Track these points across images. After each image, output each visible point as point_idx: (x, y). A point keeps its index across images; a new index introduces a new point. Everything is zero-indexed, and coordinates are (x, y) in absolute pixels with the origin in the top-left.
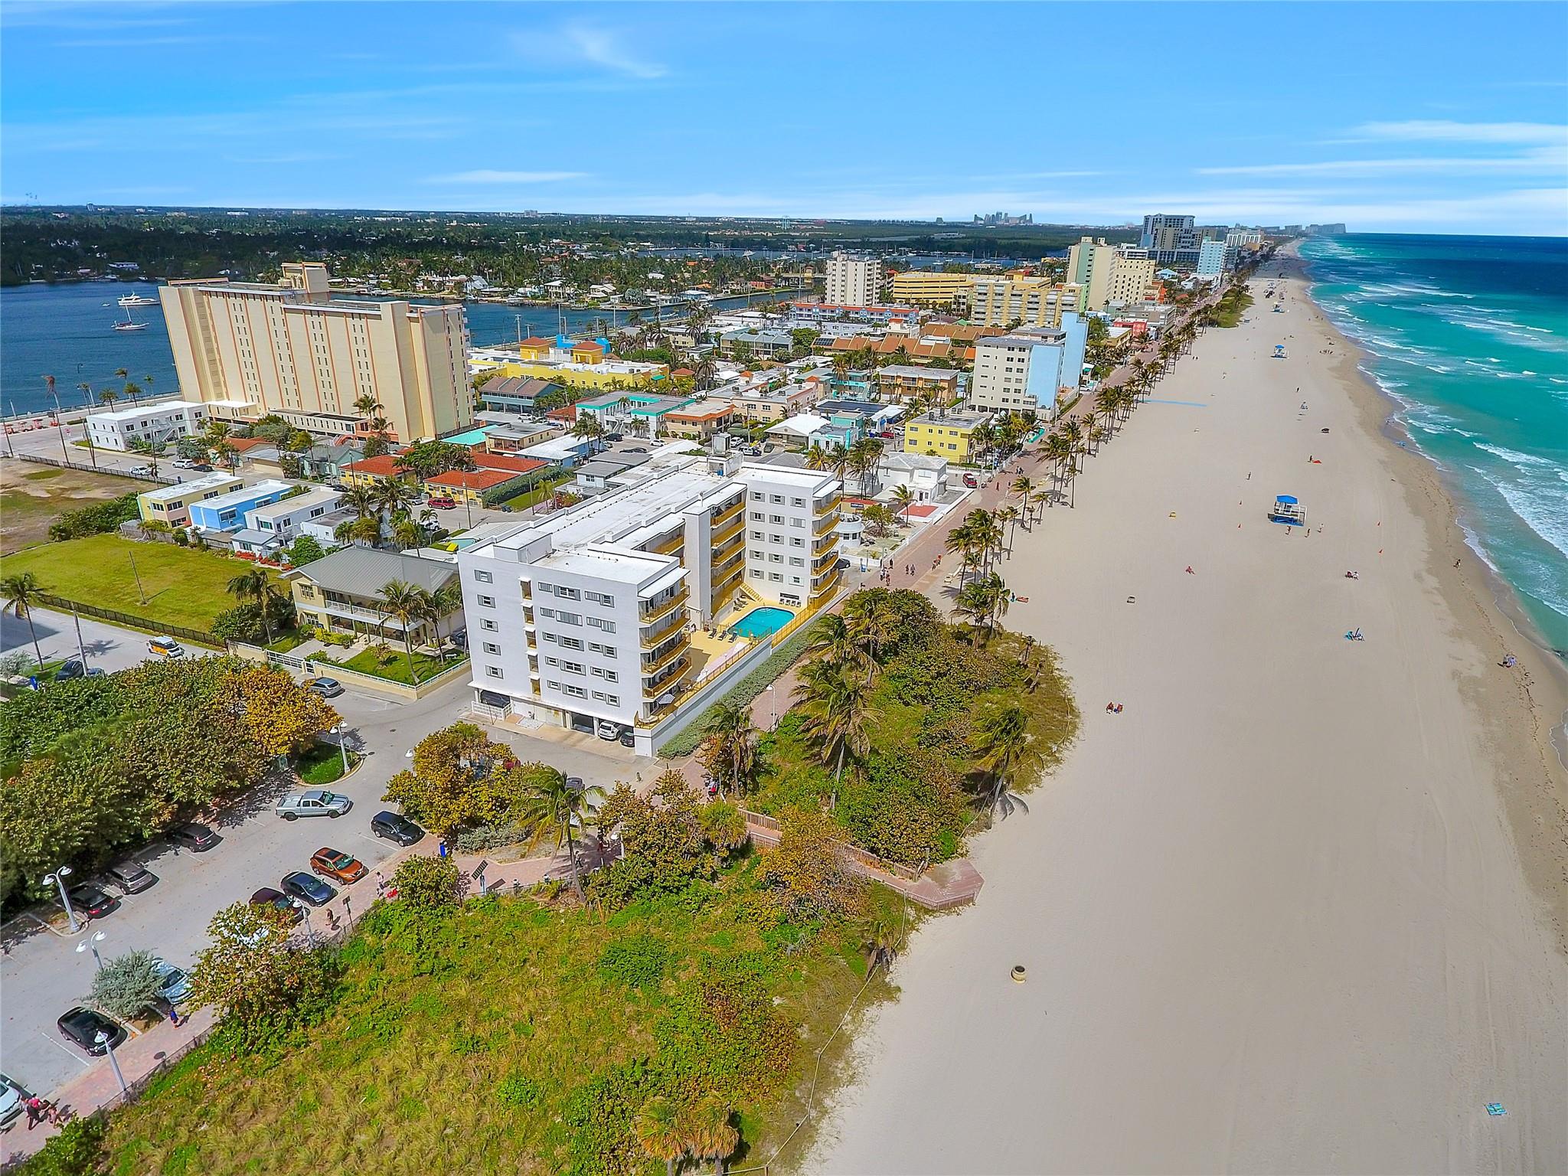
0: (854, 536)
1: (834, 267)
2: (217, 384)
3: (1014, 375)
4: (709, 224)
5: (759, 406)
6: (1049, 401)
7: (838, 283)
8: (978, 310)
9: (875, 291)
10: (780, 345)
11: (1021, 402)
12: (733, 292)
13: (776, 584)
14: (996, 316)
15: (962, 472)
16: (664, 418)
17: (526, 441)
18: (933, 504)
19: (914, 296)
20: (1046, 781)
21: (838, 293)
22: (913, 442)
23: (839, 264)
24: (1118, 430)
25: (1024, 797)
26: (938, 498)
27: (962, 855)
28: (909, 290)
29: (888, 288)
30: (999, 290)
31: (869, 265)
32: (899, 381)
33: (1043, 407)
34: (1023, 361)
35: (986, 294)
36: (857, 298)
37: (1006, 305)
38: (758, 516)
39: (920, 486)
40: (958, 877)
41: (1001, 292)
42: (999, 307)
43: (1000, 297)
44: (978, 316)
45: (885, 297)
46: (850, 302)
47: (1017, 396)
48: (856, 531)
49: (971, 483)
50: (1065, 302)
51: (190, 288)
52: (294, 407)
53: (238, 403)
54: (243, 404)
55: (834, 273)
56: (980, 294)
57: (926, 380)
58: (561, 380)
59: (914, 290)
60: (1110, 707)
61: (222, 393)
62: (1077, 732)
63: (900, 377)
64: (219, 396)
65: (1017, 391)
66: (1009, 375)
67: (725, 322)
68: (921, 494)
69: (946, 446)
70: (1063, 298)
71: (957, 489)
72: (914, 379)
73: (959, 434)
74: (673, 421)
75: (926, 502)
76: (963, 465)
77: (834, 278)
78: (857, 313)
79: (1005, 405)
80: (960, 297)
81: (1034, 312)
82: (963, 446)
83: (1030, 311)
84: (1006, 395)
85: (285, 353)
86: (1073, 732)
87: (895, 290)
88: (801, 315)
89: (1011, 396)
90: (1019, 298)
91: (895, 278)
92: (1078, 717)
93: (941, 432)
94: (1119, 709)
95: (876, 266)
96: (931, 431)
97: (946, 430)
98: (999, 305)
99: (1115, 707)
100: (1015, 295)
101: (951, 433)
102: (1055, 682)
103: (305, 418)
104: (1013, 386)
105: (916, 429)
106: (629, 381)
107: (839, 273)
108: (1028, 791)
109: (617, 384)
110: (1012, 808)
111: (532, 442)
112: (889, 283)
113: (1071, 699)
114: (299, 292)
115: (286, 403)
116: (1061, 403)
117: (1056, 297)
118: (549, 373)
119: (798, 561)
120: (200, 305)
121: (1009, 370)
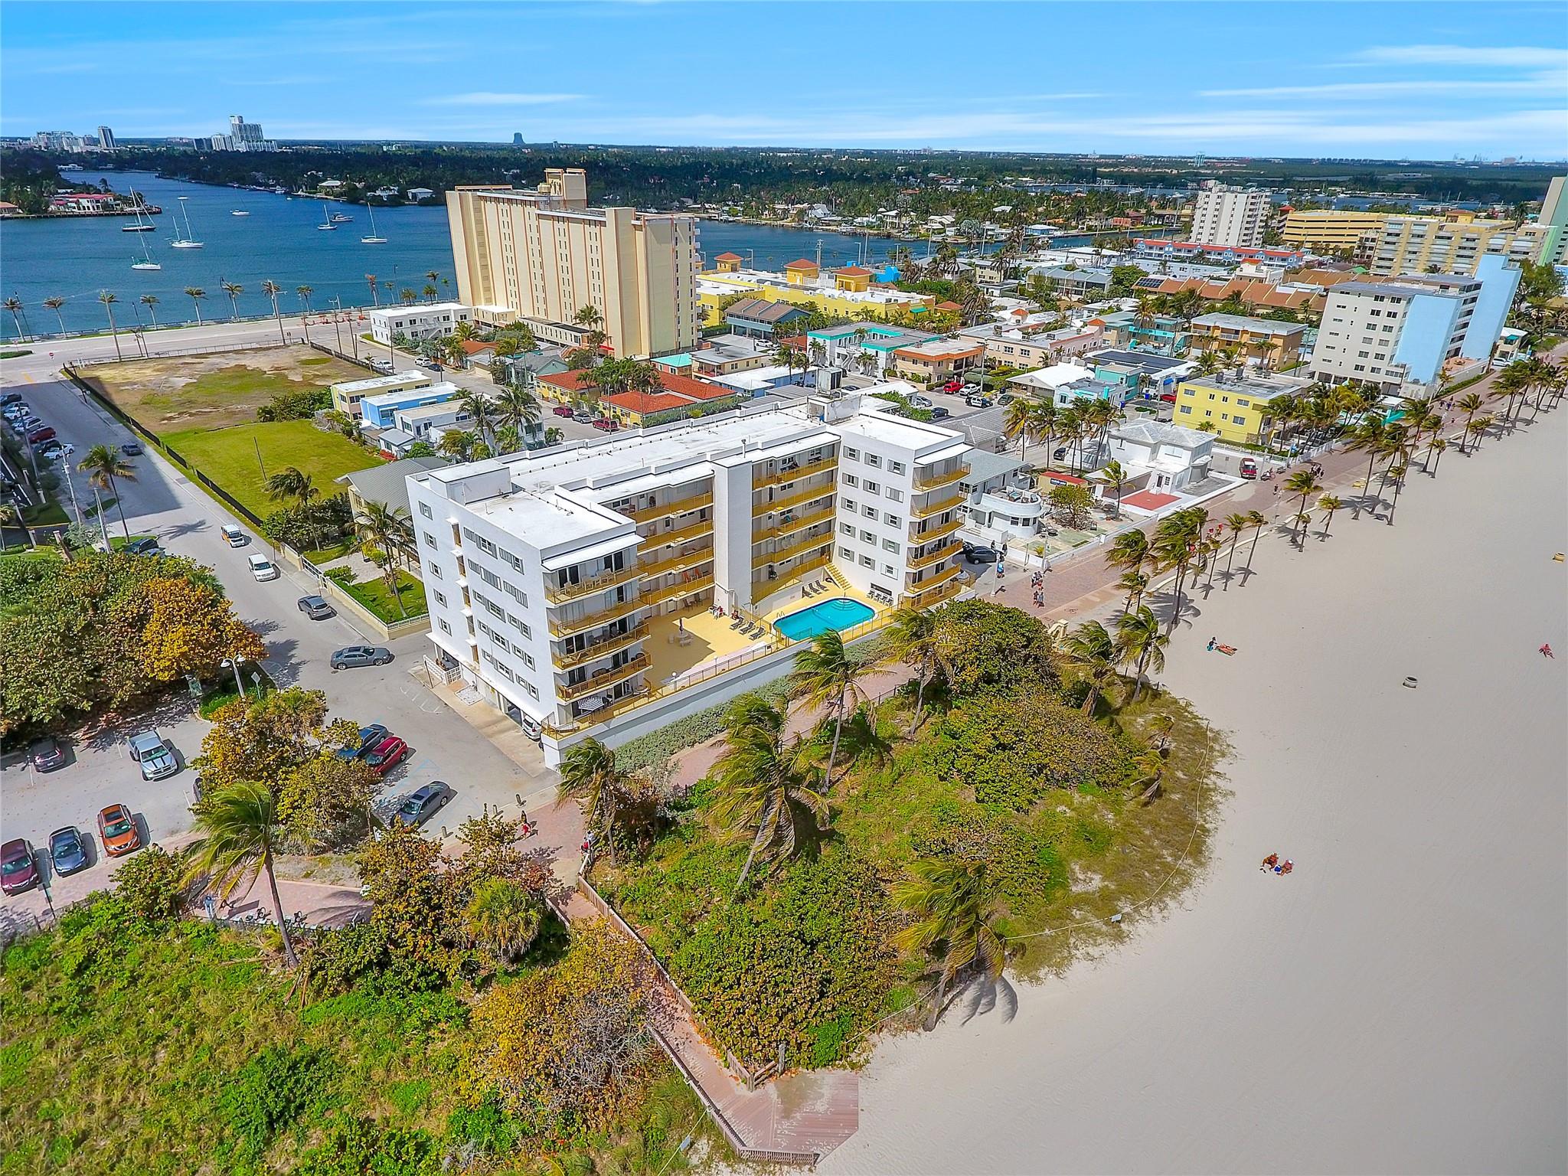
0: (1026, 522)
1: (1207, 200)
2: (487, 289)
3: (1378, 334)
4: (1110, 161)
5: (1017, 349)
6: (1427, 376)
7: (1209, 219)
8: (1383, 256)
9: (1257, 230)
10: (1095, 284)
11: (1383, 372)
12: (1089, 228)
13: (865, 570)
14: (1409, 265)
15: (1239, 455)
16: (895, 355)
17: (728, 367)
18: (1176, 494)
19: (1309, 238)
20: (1079, 969)
21: (1206, 231)
22: (1186, 410)
23: (1213, 196)
24: (1528, 422)
25: (1023, 989)
26: (1188, 487)
27: (853, 1066)
28: (1305, 232)
29: (1278, 228)
30: (1418, 230)
31: (1253, 197)
32: (1217, 333)
33: (1416, 382)
34: (1394, 316)
35: (1398, 235)
36: (1230, 237)
37: (1425, 251)
38: (851, 479)
39: (1162, 467)
40: (821, 1106)
41: (1421, 233)
42: (1415, 253)
43: (1418, 240)
44: (1382, 263)
45: (1271, 237)
46: (1220, 242)
47: (1377, 364)
48: (1031, 515)
49: (1248, 472)
50: (1515, 249)
51: (470, 193)
52: (542, 316)
53: (500, 308)
54: (505, 309)
55: (1205, 206)
56: (1389, 234)
57: (1253, 334)
58: (812, 306)
59: (1311, 232)
60: (1271, 861)
61: (491, 298)
62: (1187, 893)
63: (1217, 328)
64: (489, 301)
65: (1380, 357)
66: (1370, 334)
67: (1049, 257)
68: (1160, 478)
69: (1230, 418)
70: (1514, 243)
71: (1223, 477)
72: (1237, 332)
73: (1251, 405)
74: (903, 359)
75: (1166, 490)
76: (1247, 446)
77: (1204, 212)
78: (1219, 254)
79: (1358, 375)
80: (1367, 239)
81: (1467, 260)
82: (1254, 423)
83: (1459, 260)
84: (1361, 361)
85: (538, 260)
86: (1177, 890)
87: (1286, 230)
88: (1150, 254)
89: (1369, 362)
90: (1446, 242)
91: (1290, 216)
92: (1201, 864)
93: (1225, 399)
94: (1287, 868)
95: (1264, 199)
96: (1212, 397)
97: (1233, 397)
98: (1415, 249)
99: (1280, 863)
100: (1442, 238)
101: (1240, 402)
102: (1199, 794)
103: (544, 326)
104: (1373, 349)
105: (1192, 393)
106: (880, 311)
107: (1211, 206)
108: (1035, 980)
109: (868, 315)
110: (992, 1004)
111: (735, 368)
112: (1280, 222)
113: (1208, 831)
114: (554, 199)
115: (536, 312)
116: (1444, 378)
117: (1503, 242)
118: (802, 298)
119: (891, 546)
120: (478, 210)
121: (1371, 327)
